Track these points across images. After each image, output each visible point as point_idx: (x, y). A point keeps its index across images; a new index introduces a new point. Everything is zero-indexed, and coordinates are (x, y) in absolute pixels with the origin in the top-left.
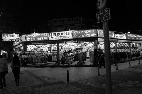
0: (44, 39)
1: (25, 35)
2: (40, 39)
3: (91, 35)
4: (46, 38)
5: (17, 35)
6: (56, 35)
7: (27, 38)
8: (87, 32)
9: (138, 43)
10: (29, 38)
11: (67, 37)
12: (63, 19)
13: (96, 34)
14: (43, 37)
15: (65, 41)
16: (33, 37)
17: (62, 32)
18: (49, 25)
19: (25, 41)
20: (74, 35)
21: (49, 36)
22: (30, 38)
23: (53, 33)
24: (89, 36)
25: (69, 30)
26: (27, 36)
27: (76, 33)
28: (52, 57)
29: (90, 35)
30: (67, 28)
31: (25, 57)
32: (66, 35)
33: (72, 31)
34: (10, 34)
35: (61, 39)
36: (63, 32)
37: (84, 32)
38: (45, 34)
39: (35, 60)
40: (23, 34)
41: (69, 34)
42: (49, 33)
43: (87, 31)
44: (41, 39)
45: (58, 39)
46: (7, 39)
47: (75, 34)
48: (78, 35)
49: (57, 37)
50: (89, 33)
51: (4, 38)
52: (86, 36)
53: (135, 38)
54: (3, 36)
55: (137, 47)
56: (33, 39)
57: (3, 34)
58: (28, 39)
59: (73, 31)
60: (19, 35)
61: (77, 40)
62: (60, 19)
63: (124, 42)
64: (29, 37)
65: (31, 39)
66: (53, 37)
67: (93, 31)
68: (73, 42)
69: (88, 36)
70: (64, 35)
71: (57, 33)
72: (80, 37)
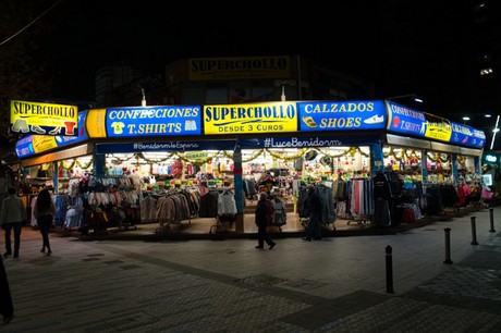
0: (183, 127)
1: (103, 112)
2: (167, 129)
3: (366, 121)
4: (191, 126)
5: (69, 107)
6: (236, 115)
7: (114, 125)
8: (349, 110)
9: (470, 156)
10: (122, 125)
11: (278, 124)
12: (228, 59)
13: (381, 119)
14: (182, 120)
15: (267, 142)
16: (139, 121)
17: (258, 105)
18: (171, 78)
19: (102, 134)
20: (305, 120)
21: (206, 116)
22: (127, 121)
23: (221, 106)
24: (358, 124)
25: (283, 97)
26: (114, 115)
27: (309, 109)
28: (220, 200)
29: (362, 122)
30: (243, 94)
31: (104, 198)
32: (272, 118)
33: (294, 104)
34: (43, 105)
35: (255, 131)
36: (263, 106)
37: (338, 108)
38: (187, 110)
39: (148, 210)
40: (94, 108)
41: (285, 114)
42: (205, 107)
43: (350, 105)
44: (173, 128)
45: (239, 132)
46: (28, 124)
47: (309, 115)
48: (317, 118)
49: (239, 125)
50: (357, 114)
51: (15, 118)
52: (349, 124)
53: (471, 138)
54: (13, 109)
55: (466, 170)
56: (137, 128)
57: (13, 103)
58: (118, 128)
59: (298, 105)
60: (75, 108)
61: (315, 140)
62: (220, 59)
63: (444, 150)
64: (122, 120)
65: (131, 126)
66: (220, 121)
67: (370, 106)
68: (299, 144)
69: (354, 122)
70: (264, 118)
71: (237, 106)
72: (324, 125)
